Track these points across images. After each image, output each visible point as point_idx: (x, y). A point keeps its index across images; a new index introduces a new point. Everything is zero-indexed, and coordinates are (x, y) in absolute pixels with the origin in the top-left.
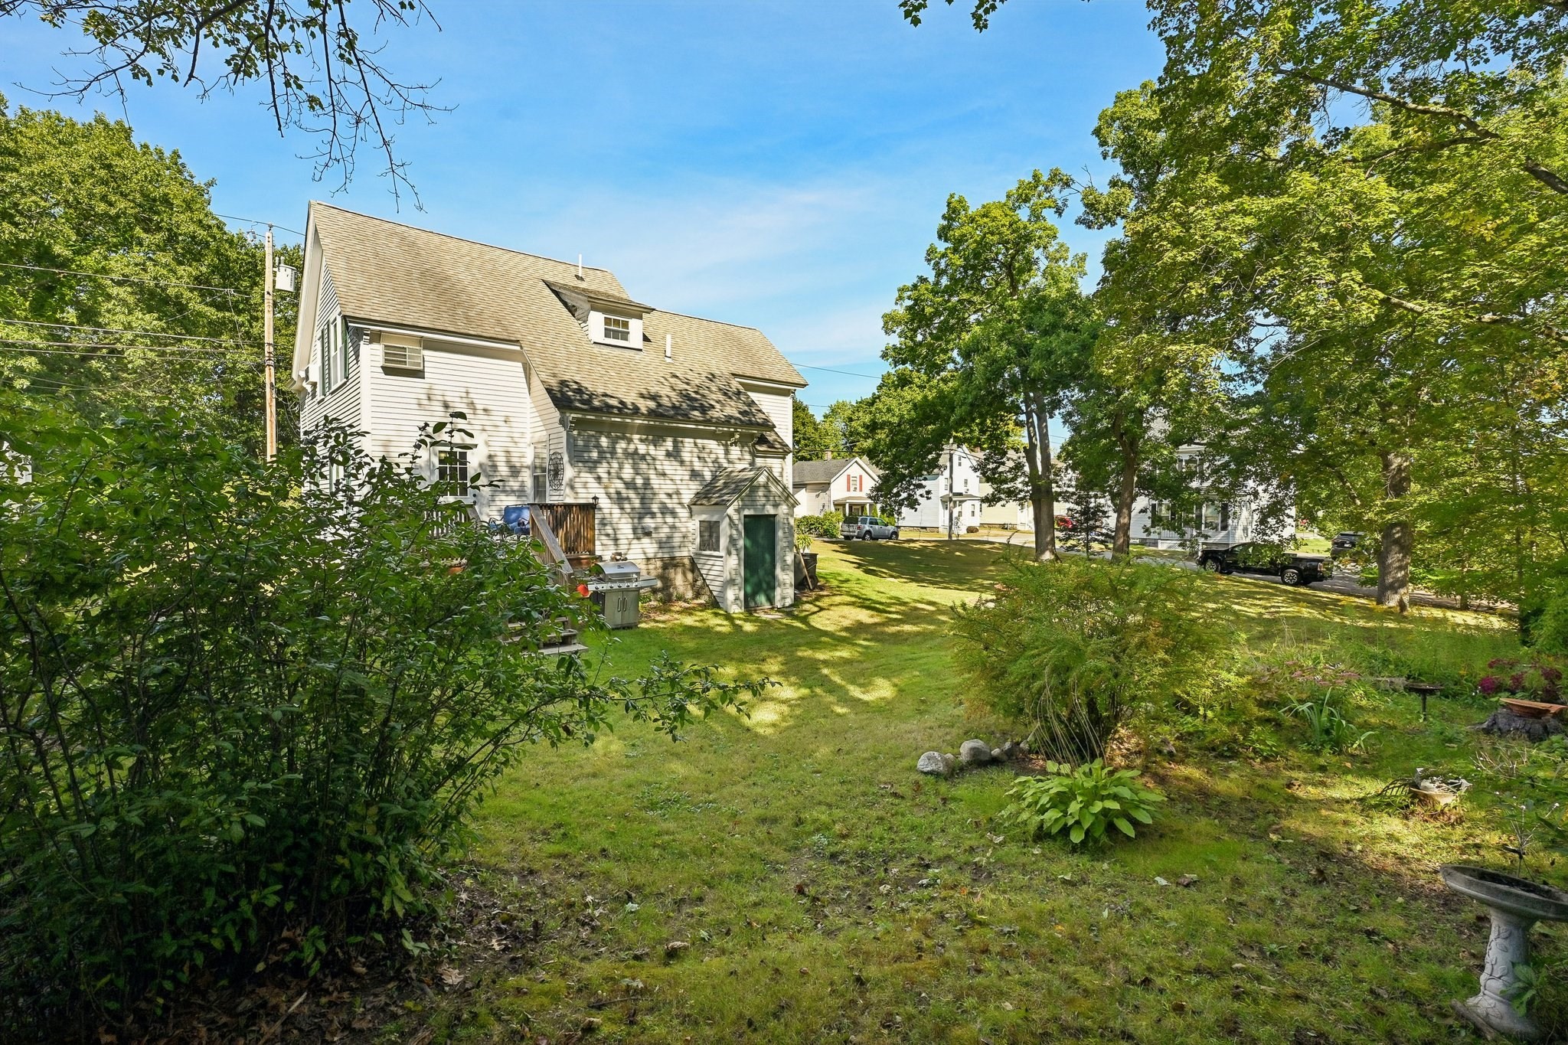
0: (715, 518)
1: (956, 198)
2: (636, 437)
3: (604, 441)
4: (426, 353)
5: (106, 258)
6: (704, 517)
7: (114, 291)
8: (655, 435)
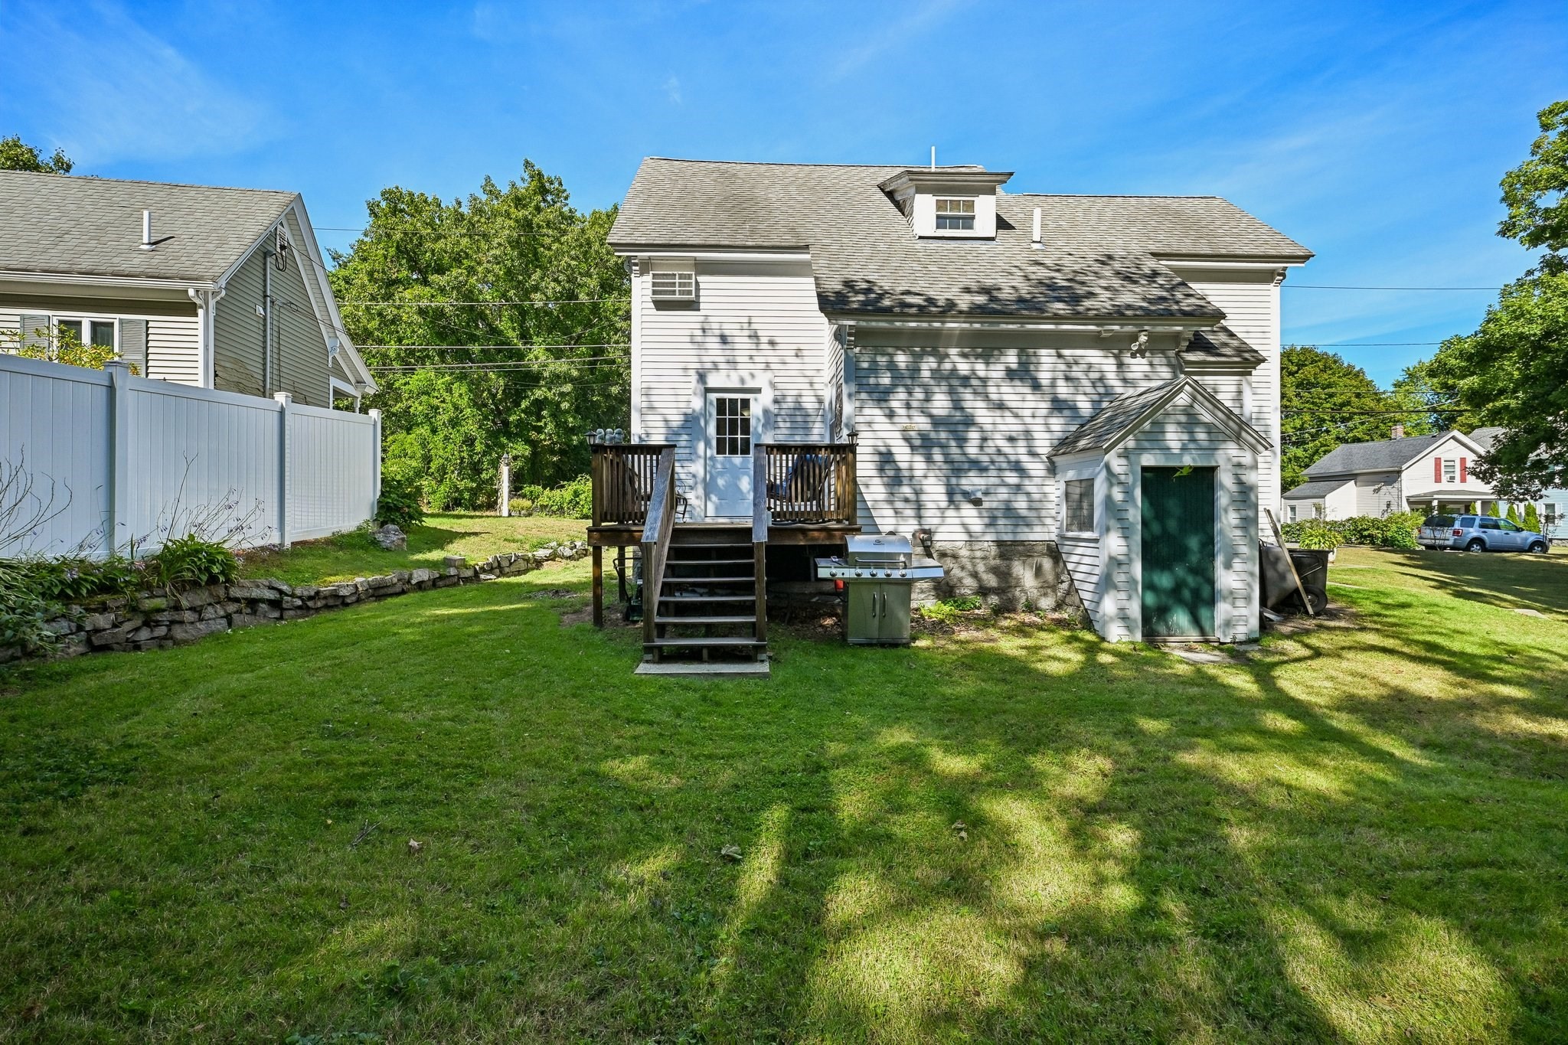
0: (1085, 475)
2: (953, 351)
3: (901, 360)
4: (701, 278)
6: (1071, 475)
8: (985, 346)
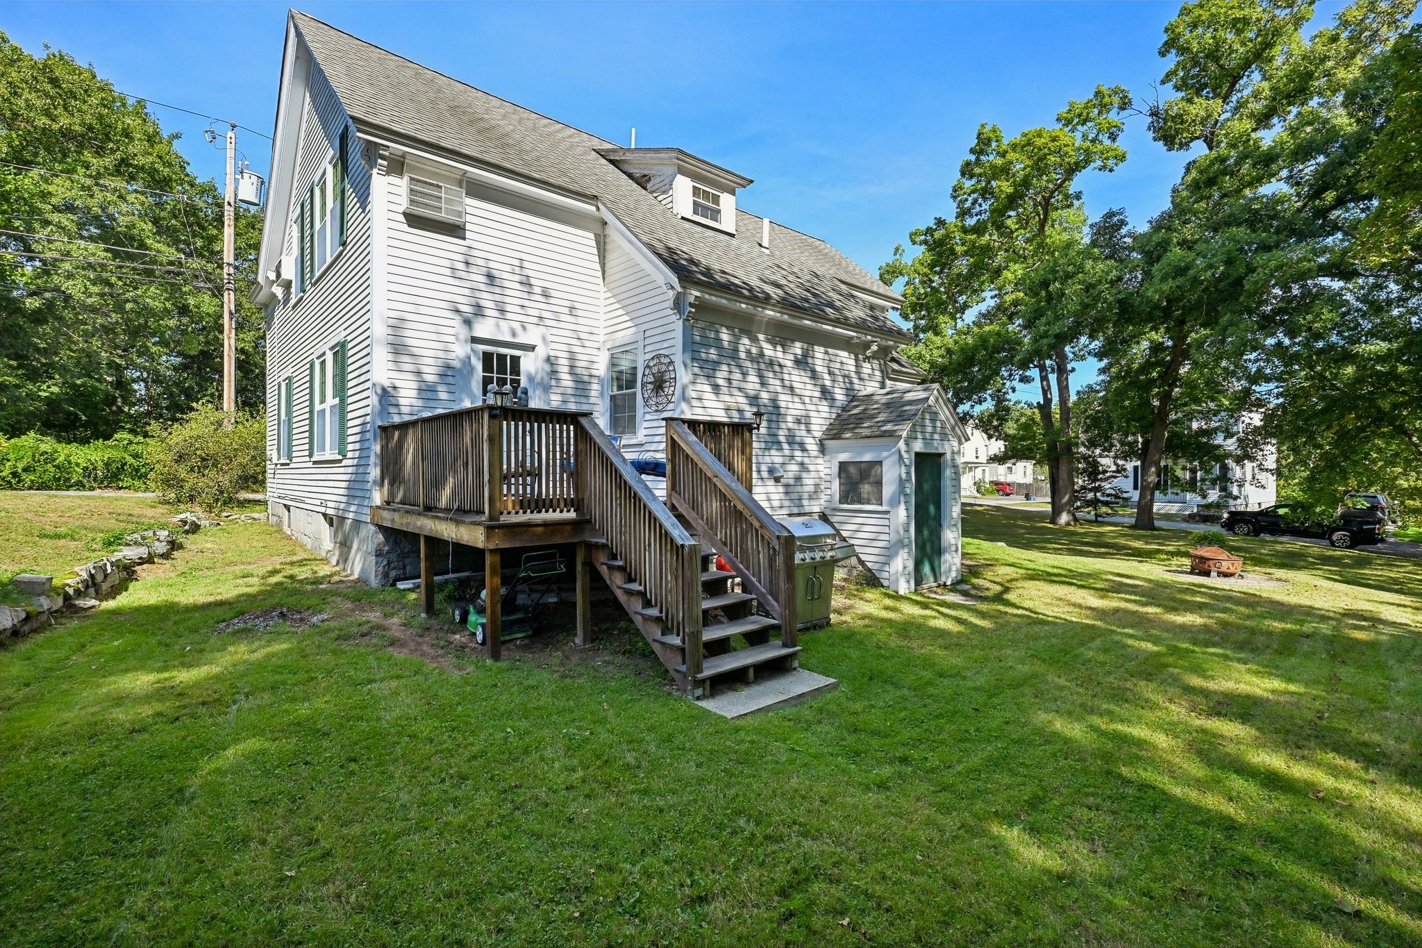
0: (868, 458)
1: (988, 128)
2: (761, 334)
3: (725, 336)
4: (469, 201)
5: (46, 181)
7: (55, 217)
8: (782, 334)
